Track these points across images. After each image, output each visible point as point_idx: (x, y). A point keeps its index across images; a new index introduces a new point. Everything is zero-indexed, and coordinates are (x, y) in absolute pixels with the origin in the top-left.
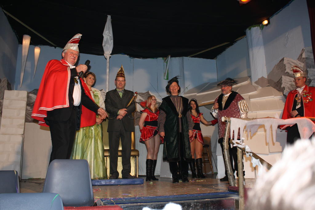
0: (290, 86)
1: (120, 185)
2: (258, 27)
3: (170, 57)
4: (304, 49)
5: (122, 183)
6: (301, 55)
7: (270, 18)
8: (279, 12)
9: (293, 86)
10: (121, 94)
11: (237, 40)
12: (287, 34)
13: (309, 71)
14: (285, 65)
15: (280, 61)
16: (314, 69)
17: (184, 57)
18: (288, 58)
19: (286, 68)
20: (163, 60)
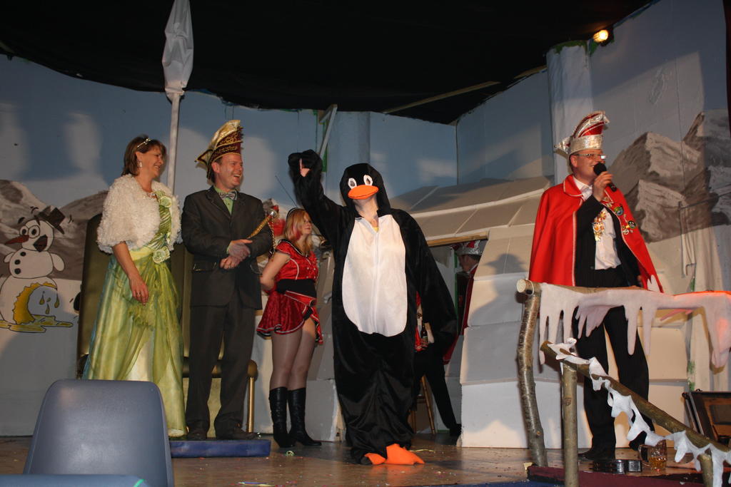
0: (659, 208)
1: (205, 457)
2: (580, 46)
3: (335, 109)
4: (702, 114)
5: (210, 452)
6: (695, 129)
7: (615, 25)
8: (640, 13)
9: (666, 209)
10: (229, 204)
11: (521, 78)
12: (659, 71)
13: (712, 173)
14: (648, 153)
15: (636, 143)
16: (727, 168)
17: (372, 113)
18: (658, 135)
19: (652, 160)
20: (315, 116)
